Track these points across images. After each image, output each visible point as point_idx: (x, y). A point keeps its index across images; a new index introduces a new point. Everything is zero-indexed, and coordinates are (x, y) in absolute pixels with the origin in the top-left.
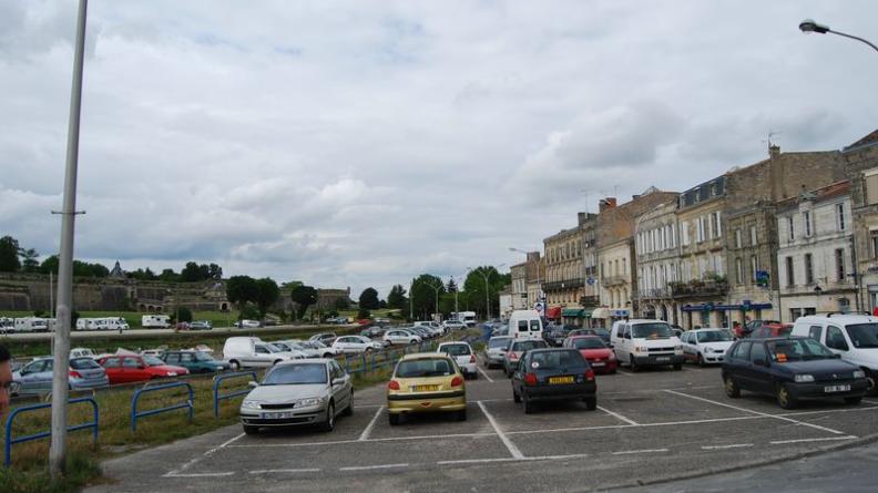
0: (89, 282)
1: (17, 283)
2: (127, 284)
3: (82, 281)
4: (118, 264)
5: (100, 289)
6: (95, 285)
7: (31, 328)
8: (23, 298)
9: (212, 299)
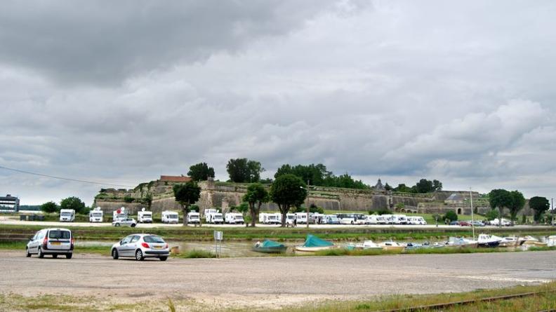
0: (365, 193)
1: (334, 194)
2: (386, 194)
3: (361, 192)
4: (379, 181)
5: (371, 198)
6: (368, 195)
7: (376, 222)
8: (337, 203)
9: (451, 205)
